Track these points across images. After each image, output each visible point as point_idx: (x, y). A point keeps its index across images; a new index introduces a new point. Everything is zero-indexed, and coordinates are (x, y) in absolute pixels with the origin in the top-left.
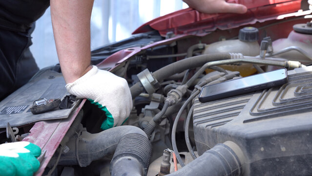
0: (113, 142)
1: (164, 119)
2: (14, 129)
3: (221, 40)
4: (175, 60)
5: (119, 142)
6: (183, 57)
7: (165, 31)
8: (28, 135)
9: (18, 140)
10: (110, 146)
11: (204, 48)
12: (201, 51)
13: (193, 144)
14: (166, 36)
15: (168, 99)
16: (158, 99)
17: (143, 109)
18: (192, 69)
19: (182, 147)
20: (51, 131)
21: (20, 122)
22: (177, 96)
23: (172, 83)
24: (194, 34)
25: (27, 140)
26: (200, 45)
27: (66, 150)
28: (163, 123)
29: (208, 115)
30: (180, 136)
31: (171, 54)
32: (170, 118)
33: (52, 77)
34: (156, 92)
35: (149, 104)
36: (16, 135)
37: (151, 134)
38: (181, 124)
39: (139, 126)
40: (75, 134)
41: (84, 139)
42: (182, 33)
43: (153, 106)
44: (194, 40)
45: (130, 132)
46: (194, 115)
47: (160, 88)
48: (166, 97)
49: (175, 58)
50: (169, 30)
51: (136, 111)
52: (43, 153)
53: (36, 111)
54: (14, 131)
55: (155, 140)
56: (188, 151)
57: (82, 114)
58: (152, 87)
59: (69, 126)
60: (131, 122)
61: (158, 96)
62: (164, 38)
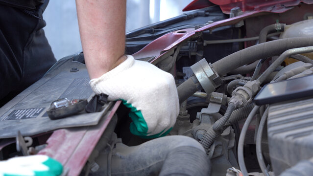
0: (158, 158)
1: (227, 127)
2: (27, 138)
3: (307, 19)
4: (242, 46)
5: (167, 157)
6: (254, 43)
7: (228, 7)
8: (44, 147)
9: (32, 154)
10: (153, 163)
11: (283, 30)
12: (279, 33)
13: (267, 162)
14: (230, 14)
15: (233, 100)
16: (219, 100)
17: (198, 114)
18: (266, 58)
19: (252, 165)
20: (75, 142)
21: (34, 130)
22: (246, 96)
23: (239, 78)
24: (268, 10)
25: (44, 154)
26: (278, 26)
27: (95, 168)
28: (226, 132)
29: (288, 121)
30: (250, 150)
31: (237, 38)
32: (236, 125)
33: (75, 70)
34: (217, 90)
35: (206, 107)
36: (28, 147)
37: (210, 147)
38: (251, 133)
39: (194, 136)
40: (107, 147)
41: (118, 154)
42: (252, 9)
43: (213, 109)
44: (270, 18)
45: (182, 144)
46: (269, 122)
47: (222, 84)
48: (231, 97)
49: (243, 43)
50: (235, 4)
51: (188, 116)
52: (65, 171)
53: (54, 115)
54: (27, 142)
55: (215, 156)
56: (260, 171)
57: (116, 120)
58: (211, 84)
59: (99, 135)
60: (181, 130)
61: (219, 96)
62: (227, 16)
